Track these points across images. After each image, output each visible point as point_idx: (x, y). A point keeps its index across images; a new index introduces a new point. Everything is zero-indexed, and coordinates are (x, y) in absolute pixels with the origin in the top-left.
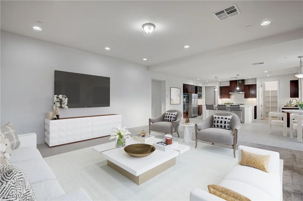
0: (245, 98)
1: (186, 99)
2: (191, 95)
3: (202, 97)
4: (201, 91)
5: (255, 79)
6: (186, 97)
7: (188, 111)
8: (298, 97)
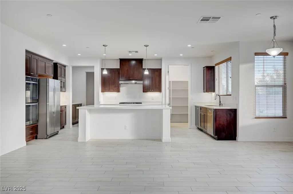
0: (143, 92)
1: (32, 93)
2: (47, 82)
3: (65, 89)
4: (65, 76)
5: (160, 60)
6: (31, 86)
7: (38, 121)
8: (214, 91)
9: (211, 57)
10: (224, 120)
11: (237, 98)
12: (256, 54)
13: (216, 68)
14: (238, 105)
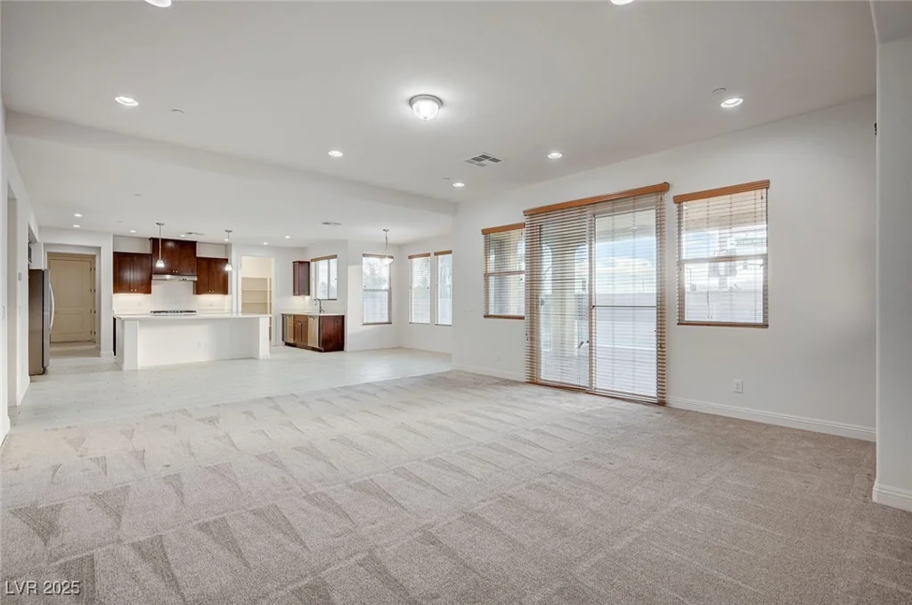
8: (309, 294)
9: (303, 250)
10: (331, 328)
11: (345, 303)
12: (364, 255)
13: (312, 264)
14: (346, 311)
